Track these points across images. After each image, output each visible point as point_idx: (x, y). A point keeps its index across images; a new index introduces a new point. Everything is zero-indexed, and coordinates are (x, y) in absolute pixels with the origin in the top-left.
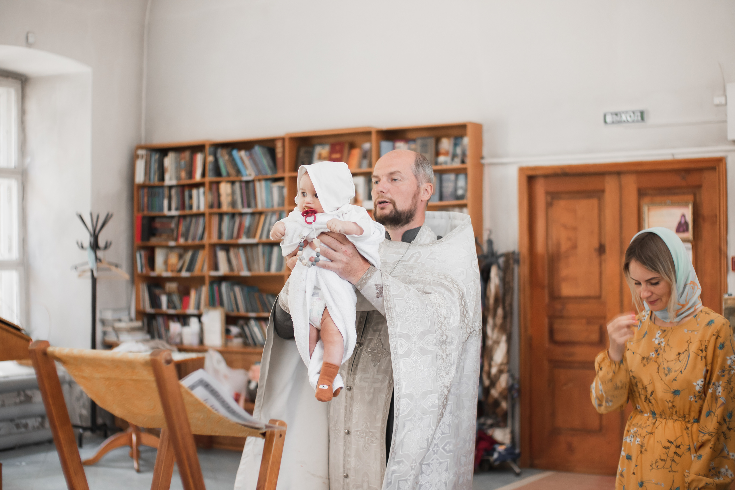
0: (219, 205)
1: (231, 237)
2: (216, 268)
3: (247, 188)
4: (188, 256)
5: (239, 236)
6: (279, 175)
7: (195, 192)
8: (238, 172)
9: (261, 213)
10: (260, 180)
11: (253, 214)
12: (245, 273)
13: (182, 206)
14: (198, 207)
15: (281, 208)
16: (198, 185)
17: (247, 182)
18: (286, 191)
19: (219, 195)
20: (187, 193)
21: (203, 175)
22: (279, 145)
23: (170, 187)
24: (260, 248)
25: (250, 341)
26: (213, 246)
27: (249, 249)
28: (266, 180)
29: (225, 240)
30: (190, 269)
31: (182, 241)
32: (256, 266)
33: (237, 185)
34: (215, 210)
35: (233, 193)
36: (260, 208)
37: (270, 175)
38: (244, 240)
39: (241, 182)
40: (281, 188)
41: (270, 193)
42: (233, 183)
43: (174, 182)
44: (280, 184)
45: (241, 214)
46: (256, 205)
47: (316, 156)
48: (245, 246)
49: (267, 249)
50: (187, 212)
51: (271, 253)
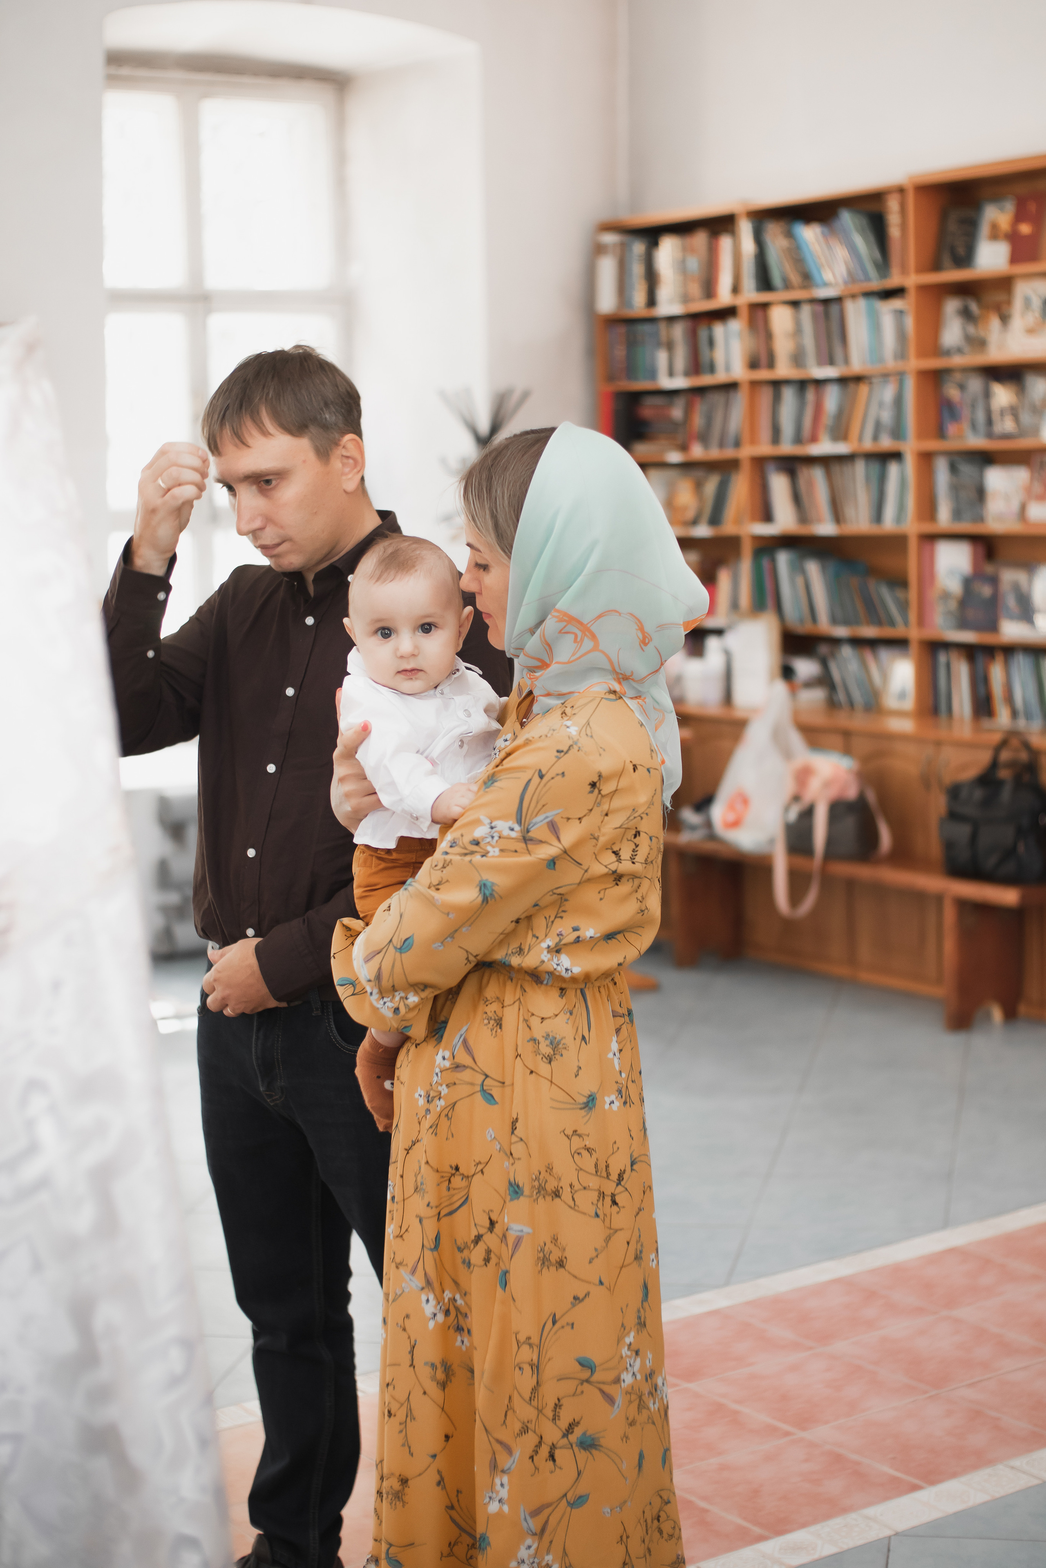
0: (771, 364)
1: (798, 439)
2: (767, 516)
3: (827, 315)
4: (711, 486)
5: (814, 439)
6: (895, 280)
7: (719, 330)
8: (807, 279)
9: (858, 379)
10: (853, 296)
11: (843, 381)
12: (826, 528)
13: (696, 366)
14: (728, 368)
15: (900, 365)
16: (726, 314)
17: (826, 302)
18: (910, 322)
19: (769, 336)
20: (703, 334)
21: (736, 289)
22: (893, 205)
23: (671, 319)
24: (860, 468)
25: (841, 696)
26: (760, 463)
27: (836, 469)
28: (868, 294)
29: (787, 448)
30: (715, 520)
31: (697, 452)
32: (849, 511)
33: (806, 311)
34: (763, 374)
35: (798, 331)
36: (857, 364)
37: (876, 284)
38: (825, 447)
39: (813, 301)
40: (900, 313)
41: (876, 327)
42: (795, 304)
43: (676, 309)
44: (897, 304)
45: (819, 383)
46: (847, 360)
47: (984, 229)
48: (826, 461)
49: (875, 467)
50: (706, 380)
51: (882, 479)
